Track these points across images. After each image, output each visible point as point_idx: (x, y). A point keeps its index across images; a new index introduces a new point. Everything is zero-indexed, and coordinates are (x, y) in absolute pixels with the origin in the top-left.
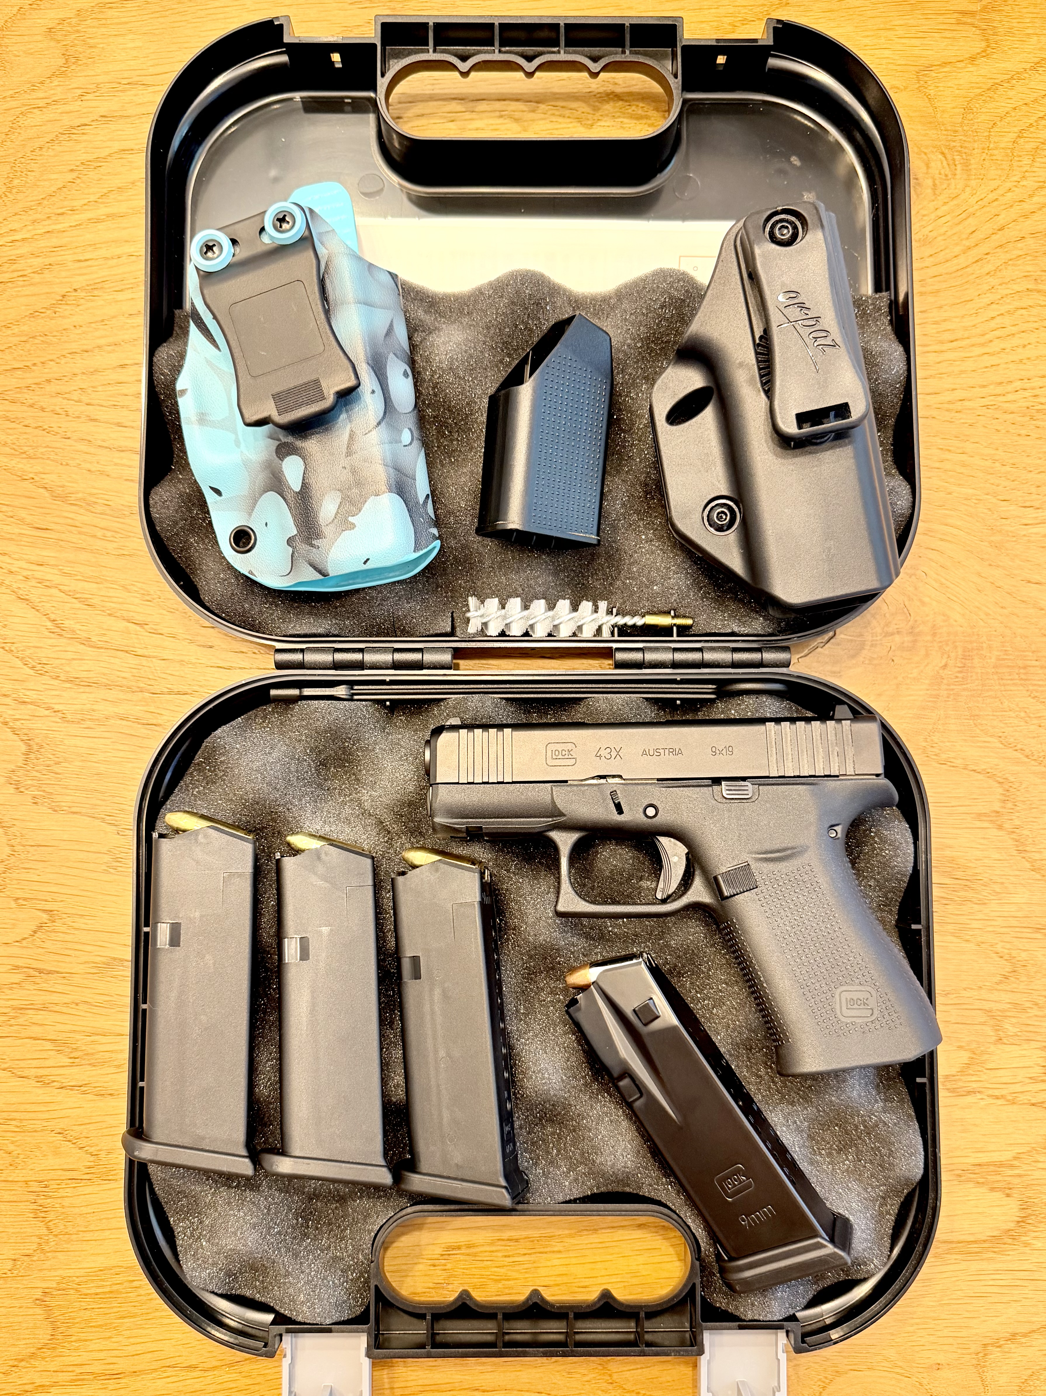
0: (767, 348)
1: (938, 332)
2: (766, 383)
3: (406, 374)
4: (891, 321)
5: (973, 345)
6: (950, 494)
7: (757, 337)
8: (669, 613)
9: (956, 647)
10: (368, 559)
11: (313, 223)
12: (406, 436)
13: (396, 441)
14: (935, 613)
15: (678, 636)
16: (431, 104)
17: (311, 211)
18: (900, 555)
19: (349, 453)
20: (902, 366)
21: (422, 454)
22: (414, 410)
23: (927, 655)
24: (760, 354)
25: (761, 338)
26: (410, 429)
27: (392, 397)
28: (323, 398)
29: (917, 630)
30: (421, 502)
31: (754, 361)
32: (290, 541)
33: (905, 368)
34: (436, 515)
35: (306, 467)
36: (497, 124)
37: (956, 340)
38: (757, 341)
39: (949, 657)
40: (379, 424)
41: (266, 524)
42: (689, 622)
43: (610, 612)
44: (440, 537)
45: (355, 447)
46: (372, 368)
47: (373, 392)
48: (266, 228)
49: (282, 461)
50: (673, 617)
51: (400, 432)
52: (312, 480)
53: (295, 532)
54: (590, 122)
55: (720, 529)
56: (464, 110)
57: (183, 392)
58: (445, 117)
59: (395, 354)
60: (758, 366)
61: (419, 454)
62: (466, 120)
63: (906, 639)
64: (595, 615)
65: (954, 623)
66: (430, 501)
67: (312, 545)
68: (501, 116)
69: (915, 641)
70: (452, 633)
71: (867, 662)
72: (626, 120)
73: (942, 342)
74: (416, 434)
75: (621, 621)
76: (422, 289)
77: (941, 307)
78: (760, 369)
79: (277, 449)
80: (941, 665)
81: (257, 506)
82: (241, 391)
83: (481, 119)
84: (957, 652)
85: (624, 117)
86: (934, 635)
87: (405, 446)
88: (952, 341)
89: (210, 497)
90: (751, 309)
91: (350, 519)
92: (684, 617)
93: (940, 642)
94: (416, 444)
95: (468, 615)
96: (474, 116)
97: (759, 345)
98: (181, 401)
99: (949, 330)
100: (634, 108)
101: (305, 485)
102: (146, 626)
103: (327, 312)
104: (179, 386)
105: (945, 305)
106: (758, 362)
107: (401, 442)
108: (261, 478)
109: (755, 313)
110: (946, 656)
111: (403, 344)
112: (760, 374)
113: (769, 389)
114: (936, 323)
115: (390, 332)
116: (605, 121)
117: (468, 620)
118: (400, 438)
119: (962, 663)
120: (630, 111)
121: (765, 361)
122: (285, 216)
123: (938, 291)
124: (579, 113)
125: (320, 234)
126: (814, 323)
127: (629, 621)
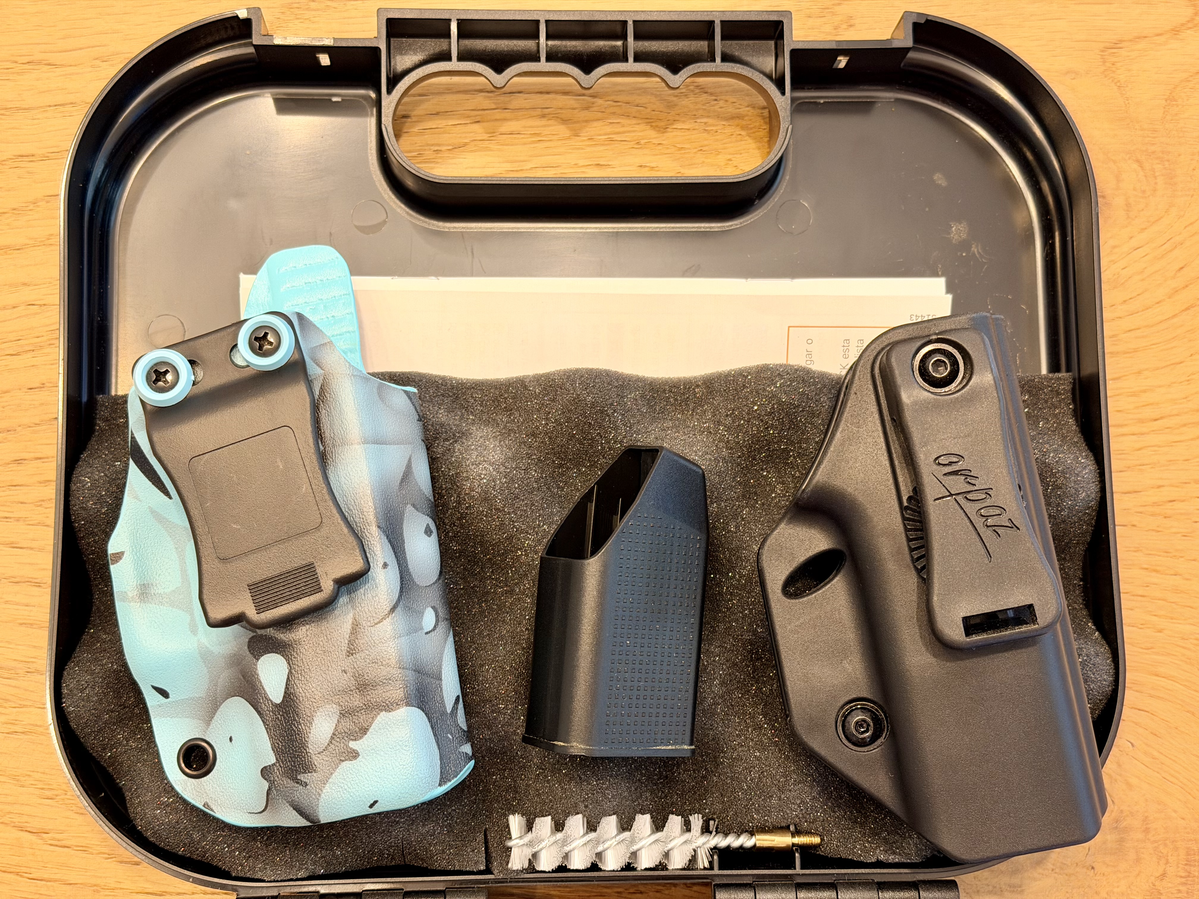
0: (919, 513)
1: (1137, 408)
2: (918, 559)
3: (428, 532)
4: (1075, 410)
5: (1185, 425)
6: (1160, 631)
7: (905, 499)
8: (788, 827)
9: (1176, 849)
10: (376, 802)
11: (303, 337)
12: (429, 618)
13: (414, 629)
14: (1146, 800)
15: (802, 868)
16: (449, 98)
17: (300, 317)
18: (1100, 752)
19: (350, 653)
20: (1093, 488)
21: (451, 639)
22: (439, 579)
23: (1138, 860)
24: (909, 519)
25: (910, 499)
26: (433, 608)
27: (410, 567)
28: (319, 590)
29: (1124, 824)
30: (449, 710)
31: (901, 528)
32: (265, 772)
33: (1097, 489)
34: (469, 727)
35: (290, 672)
36: (538, 127)
37: (1162, 418)
38: (905, 504)
39: (1167, 862)
40: (393, 609)
41: (231, 739)
42: (816, 840)
43: (706, 830)
44: (474, 756)
45: (361, 642)
46: (384, 532)
47: (385, 565)
48: (239, 346)
49: (258, 660)
50: (793, 835)
51: (421, 614)
52: (301, 690)
53: (273, 760)
54: (662, 124)
55: (861, 743)
56: (494, 106)
57: (118, 556)
58: (469, 117)
59: (414, 506)
60: (907, 536)
61: (446, 640)
62: (496, 120)
63: (1109, 837)
64: (687, 836)
65: (1174, 814)
66: (461, 705)
67: (298, 782)
68: (543, 116)
69: (1121, 841)
70: (488, 871)
71: (1057, 870)
72: (710, 121)
73: (1141, 421)
74: (442, 613)
75: (723, 842)
76: (444, 379)
77: (1139, 373)
78: (909, 540)
79: (249, 642)
80: (1158, 875)
81: (218, 713)
82: (205, 581)
83: (517, 119)
84: (1178, 855)
85: (708, 117)
86: (1147, 831)
87: (427, 633)
88: (1156, 420)
89: (152, 699)
90: (896, 463)
91: (353, 745)
92: (808, 833)
93: (1155, 842)
94: (443, 626)
95: (510, 844)
96: (507, 114)
97: (907, 508)
98: (114, 569)
99: (1152, 404)
100: (721, 103)
101: (289, 695)
102: (45, 835)
103: (323, 459)
104: (113, 547)
105: (1147, 369)
106: (906, 530)
107: (422, 629)
108: (225, 677)
109: (902, 468)
110: (1163, 861)
111: (423, 488)
112: (909, 547)
113: (923, 568)
114: (1134, 394)
115: (407, 474)
116: (684, 122)
117: (509, 849)
118: (421, 623)
119: (1186, 871)
120: (716, 107)
121: (916, 530)
122: (266, 334)
123: (1136, 350)
124: (649, 110)
125: (313, 350)
126: (984, 496)
127: (734, 841)
